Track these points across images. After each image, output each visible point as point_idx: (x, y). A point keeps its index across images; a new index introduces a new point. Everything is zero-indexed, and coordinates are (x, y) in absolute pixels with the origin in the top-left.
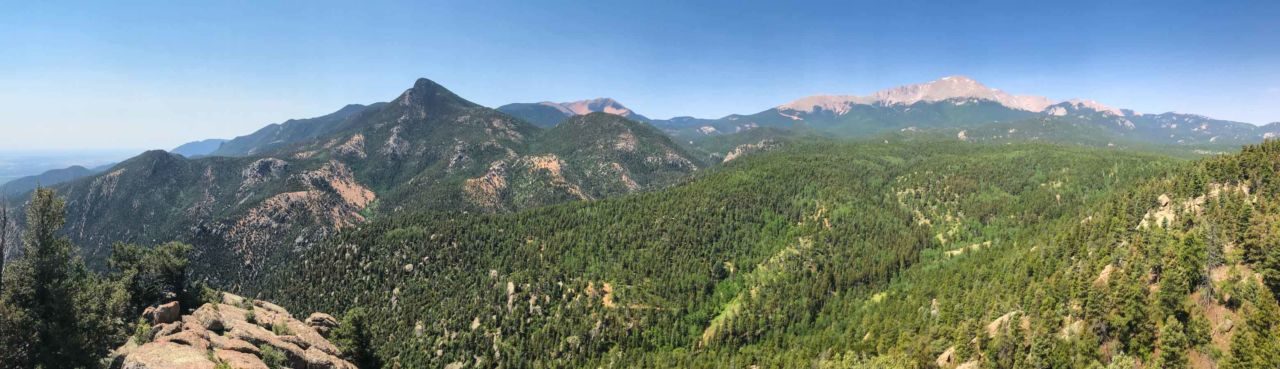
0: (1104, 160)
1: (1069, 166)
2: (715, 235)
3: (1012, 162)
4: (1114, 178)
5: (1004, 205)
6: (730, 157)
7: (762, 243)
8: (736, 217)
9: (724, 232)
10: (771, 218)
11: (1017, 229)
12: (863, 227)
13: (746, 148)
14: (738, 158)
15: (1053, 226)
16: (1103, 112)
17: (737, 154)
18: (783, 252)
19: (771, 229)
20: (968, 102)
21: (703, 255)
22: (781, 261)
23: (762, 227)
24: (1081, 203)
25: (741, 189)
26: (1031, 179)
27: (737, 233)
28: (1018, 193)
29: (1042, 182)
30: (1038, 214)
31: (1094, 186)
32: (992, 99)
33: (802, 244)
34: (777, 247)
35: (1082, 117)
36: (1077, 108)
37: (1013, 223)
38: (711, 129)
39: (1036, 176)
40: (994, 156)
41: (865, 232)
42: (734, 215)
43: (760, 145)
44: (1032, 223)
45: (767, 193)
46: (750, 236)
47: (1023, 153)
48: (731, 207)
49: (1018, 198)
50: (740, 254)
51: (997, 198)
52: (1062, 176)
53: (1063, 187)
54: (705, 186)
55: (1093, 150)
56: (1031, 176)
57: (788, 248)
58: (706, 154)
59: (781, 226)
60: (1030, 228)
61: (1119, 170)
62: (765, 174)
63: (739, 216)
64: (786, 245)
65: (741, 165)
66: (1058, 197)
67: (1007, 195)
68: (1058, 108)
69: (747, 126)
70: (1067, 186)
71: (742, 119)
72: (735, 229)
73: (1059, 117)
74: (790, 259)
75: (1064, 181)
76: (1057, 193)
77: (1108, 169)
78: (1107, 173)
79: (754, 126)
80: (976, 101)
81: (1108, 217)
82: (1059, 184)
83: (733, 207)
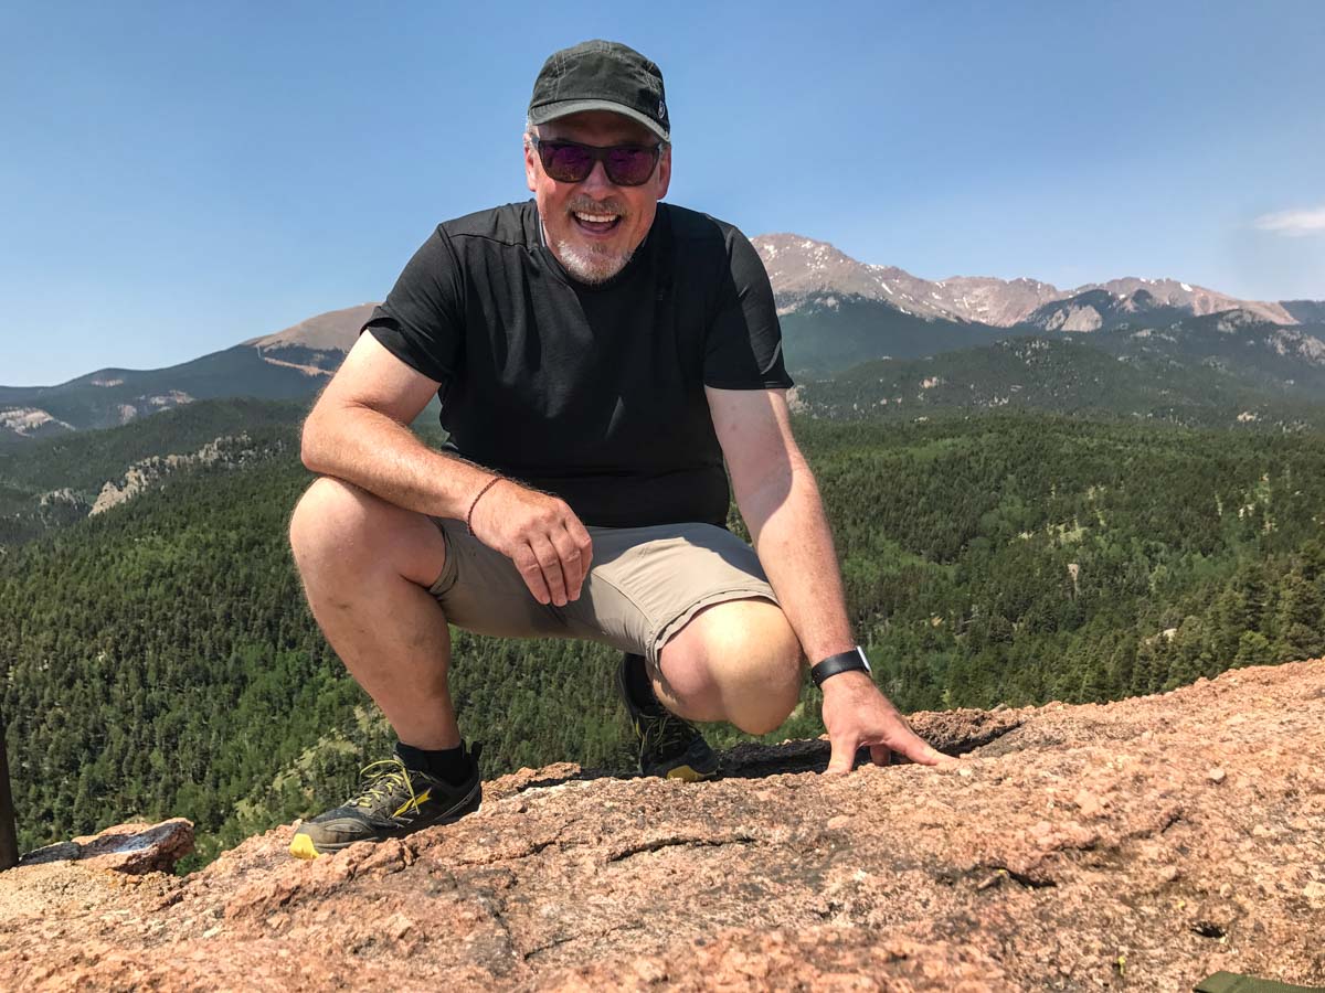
0: (1221, 465)
1: (1106, 482)
2: (86, 744)
3: (933, 471)
4: (1257, 518)
5: (911, 590)
6: (108, 499)
7: (243, 738)
8: (151, 677)
9: (115, 729)
10: (265, 663)
11: (951, 656)
12: (530, 659)
13: (161, 467)
14: (138, 498)
15: (1057, 651)
16: (1219, 316)
17: (133, 487)
18: (309, 755)
19: (267, 697)
20: (809, 305)
21: (49, 815)
22: (305, 782)
23: (237, 693)
24: (1142, 590)
25: (157, 590)
26: (989, 520)
27: (160, 726)
28: (953, 556)
29: (1021, 527)
30: (1013, 617)
31: (1186, 542)
32: (872, 295)
33: (364, 726)
34: (292, 741)
35: (1144, 333)
36: (1130, 306)
37: (940, 638)
38: (37, 417)
39: (1005, 509)
40: (880, 455)
41: (536, 671)
42: (142, 673)
43: (208, 454)
44: (994, 640)
45: (245, 592)
46: (203, 728)
47: (964, 443)
48: (130, 648)
49: (951, 571)
50: (177, 784)
51: (892, 570)
52: (1086, 508)
53: (1088, 541)
54: (33, 597)
55: (1184, 434)
56: (990, 508)
57: (322, 742)
58: (23, 497)
59: (295, 682)
60: (988, 655)
61: (1277, 496)
62: (233, 535)
63: (160, 672)
64: (318, 733)
65: (149, 519)
66: (1073, 568)
67: (921, 562)
68: (1073, 310)
69: (158, 400)
70: (1101, 540)
71: (136, 383)
72: (149, 715)
73: (1077, 335)
74: (331, 771)
75: (1093, 524)
76: (1070, 559)
77: (1234, 492)
78: (1232, 504)
79: (182, 399)
80: (831, 302)
81: (1226, 630)
82: (1077, 533)
83: (137, 649)
